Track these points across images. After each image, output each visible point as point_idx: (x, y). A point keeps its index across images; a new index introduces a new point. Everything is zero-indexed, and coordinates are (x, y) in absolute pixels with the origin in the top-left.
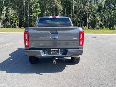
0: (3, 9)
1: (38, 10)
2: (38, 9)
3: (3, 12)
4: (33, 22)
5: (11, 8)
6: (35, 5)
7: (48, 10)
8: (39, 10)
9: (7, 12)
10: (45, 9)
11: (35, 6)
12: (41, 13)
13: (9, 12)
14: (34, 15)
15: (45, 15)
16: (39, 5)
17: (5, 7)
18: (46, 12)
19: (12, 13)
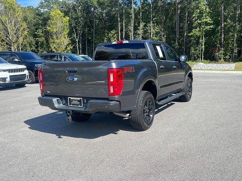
0: (139, 25)
1: (206, 20)
2: (204, 20)
3: (139, 32)
4: (192, 49)
5: (153, 23)
6: (200, 11)
7: (230, 19)
8: (209, 20)
9: (145, 32)
10: (221, 18)
11: (200, 13)
12: (211, 27)
13: (149, 31)
14: (196, 32)
15: (221, 30)
16: (208, 9)
17: (143, 23)
18: (225, 23)
19: (154, 32)
